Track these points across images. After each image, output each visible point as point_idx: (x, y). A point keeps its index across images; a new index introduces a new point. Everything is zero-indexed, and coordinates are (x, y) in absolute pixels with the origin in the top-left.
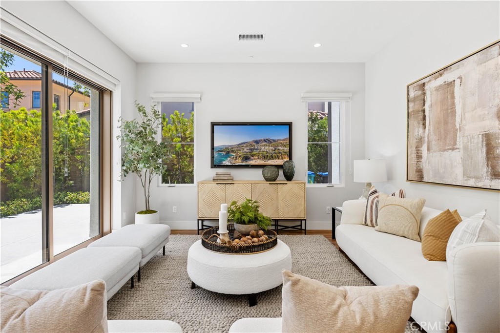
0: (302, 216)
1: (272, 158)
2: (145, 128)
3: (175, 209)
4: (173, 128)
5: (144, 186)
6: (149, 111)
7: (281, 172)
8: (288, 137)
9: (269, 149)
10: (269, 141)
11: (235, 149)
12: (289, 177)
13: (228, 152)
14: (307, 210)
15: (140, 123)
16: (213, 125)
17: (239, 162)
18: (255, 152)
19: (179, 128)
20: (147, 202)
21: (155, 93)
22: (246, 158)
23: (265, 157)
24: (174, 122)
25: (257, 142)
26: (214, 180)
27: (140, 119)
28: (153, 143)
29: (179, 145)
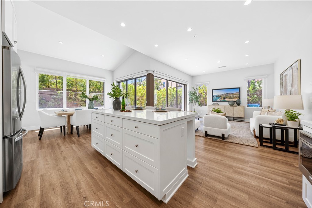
0: (243, 117)
1: (232, 98)
2: (194, 92)
3: (202, 112)
4: (202, 90)
5: (194, 106)
6: (195, 88)
7: (235, 103)
8: (239, 92)
9: (231, 96)
10: (231, 94)
11: (221, 96)
12: (239, 104)
13: (219, 97)
14: (244, 115)
15: (193, 91)
16: (213, 90)
17: (222, 100)
18: (227, 97)
19: (204, 90)
20: (195, 110)
21: (197, 83)
22: (224, 98)
23: (230, 98)
24: (202, 88)
25: (227, 94)
26: (213, 105)
27: (193, 90)
28: (196, 96)
29: (204, 95)
